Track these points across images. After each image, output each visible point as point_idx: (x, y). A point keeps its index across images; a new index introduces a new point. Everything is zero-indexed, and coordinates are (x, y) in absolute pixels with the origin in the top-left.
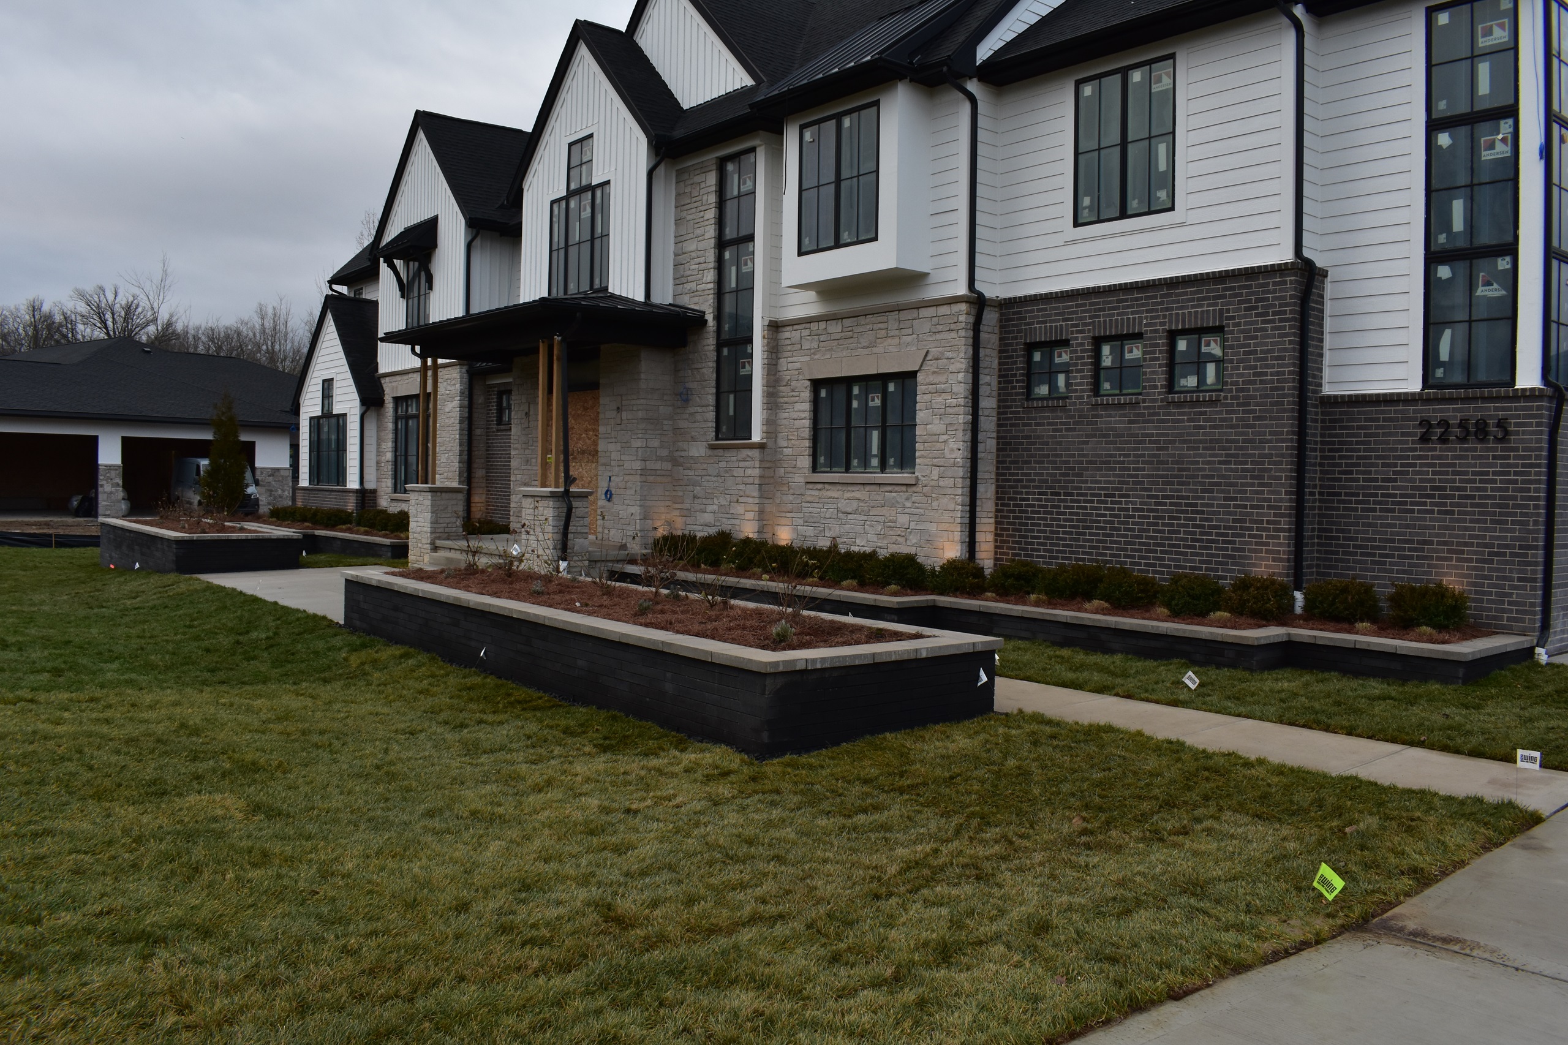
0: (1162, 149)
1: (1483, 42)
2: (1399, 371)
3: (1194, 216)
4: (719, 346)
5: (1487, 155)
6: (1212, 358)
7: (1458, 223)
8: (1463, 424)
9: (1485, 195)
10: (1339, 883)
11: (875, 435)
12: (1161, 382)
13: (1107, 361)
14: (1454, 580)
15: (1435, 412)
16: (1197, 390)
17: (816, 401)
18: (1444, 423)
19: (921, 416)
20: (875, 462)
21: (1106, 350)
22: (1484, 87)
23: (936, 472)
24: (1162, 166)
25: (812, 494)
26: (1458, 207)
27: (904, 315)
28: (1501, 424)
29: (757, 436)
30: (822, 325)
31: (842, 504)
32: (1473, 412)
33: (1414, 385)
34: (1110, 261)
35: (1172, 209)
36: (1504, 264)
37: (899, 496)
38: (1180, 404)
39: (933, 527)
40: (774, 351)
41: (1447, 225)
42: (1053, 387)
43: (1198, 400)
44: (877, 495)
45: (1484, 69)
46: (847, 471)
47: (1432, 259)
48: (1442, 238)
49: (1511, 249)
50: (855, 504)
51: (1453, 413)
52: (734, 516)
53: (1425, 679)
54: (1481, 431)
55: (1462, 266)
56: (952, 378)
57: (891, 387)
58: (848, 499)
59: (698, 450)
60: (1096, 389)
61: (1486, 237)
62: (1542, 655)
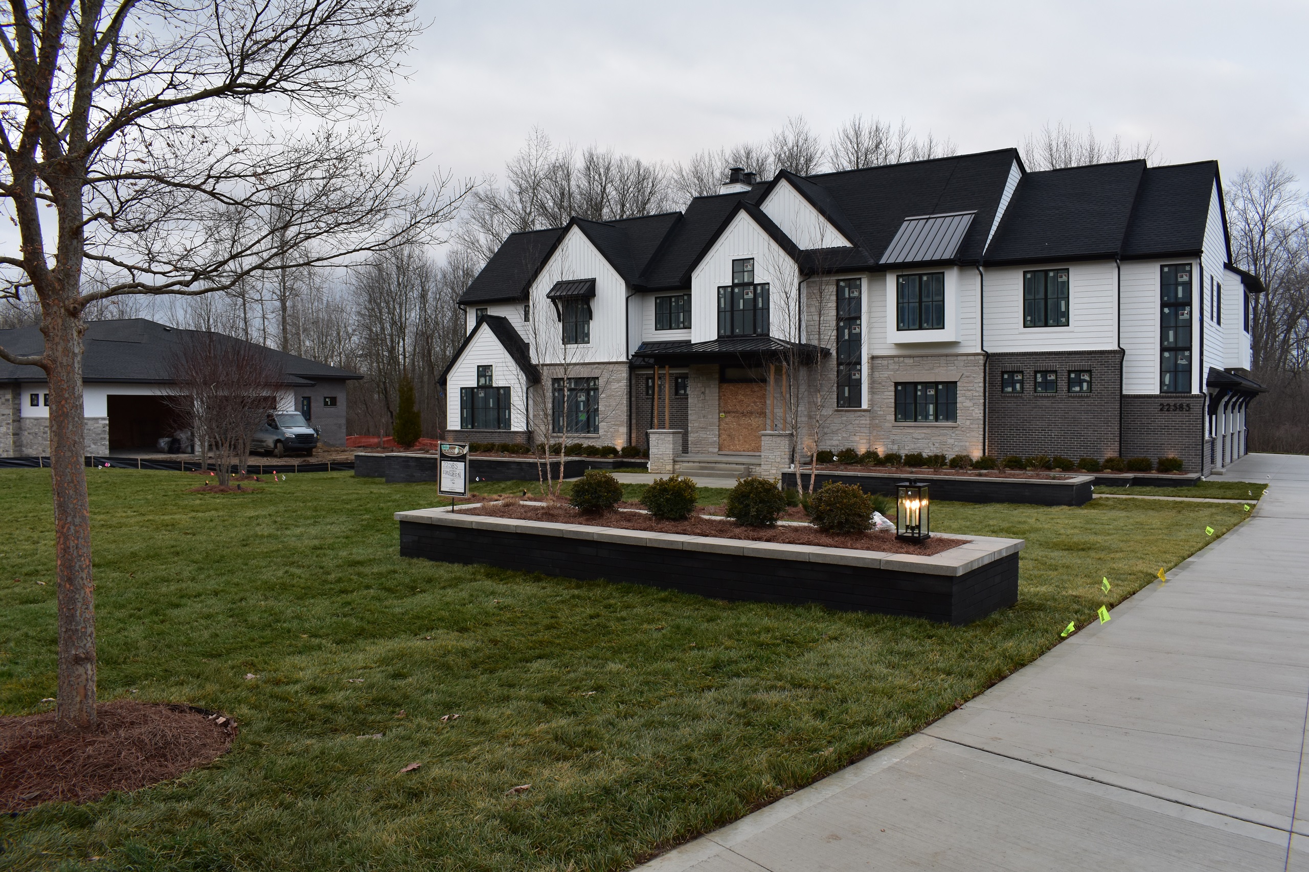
0: (1063, 303)
1: (1180, 280)
2: (1152, 387)
3: (1076, 329)
4: (839, 364)
5: (1181, 317)
6: (1085, 381)
7: (1171, 339)
8: (1175, 405)
9: (1180, 330)
10: (1212, 531)
11: (931, 407)
12: (1065, 389)
13: (1039, 379)
14: (1171, 455)
15: (1165, 401)
16: (1080, 392)
17: (896, 391)
18: (1168, 405)
19: (959, 400)
20: (931, 418)
21: (1039, 375)
22: (1180, 295)
23: (968, 422)
24: (1063, 309)
25: (894, 431)
26: (1171, 333)
27: (948, 358)
28: (1188, 405)
29: (865, 406)
30: (901, 359)
31: (915, 435)
32: (1178, 401)
33: (1157, 392)
34: (1040, 342)
35: (1068, 325)
36: (1187, 353)
37: (949, 432)
38: (1074, 397)
39: (967, 444)
40: (872, 368)
41: (1168, 339)
42: (1014, 388)
43: (1080, 397)
44: (935, 431)
45: (1180, 289)
46: (916, 421)
47: (1163, 349)
48: (1166, 343)
49: (1190, 349)
50: (923, 435)
51: (1172, 401)
52: (852, 442)
53: (1181, 486)
54: (1181, 407)
55: (1173, 353)
56: (976, 385)
57: (940, 387)
58: (918, 433)
59: (828, 412)
60: (1035, 391)
61: (1180, 345)
62: (1203, 478)
